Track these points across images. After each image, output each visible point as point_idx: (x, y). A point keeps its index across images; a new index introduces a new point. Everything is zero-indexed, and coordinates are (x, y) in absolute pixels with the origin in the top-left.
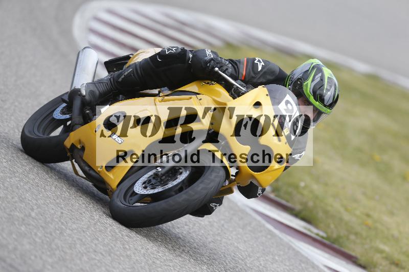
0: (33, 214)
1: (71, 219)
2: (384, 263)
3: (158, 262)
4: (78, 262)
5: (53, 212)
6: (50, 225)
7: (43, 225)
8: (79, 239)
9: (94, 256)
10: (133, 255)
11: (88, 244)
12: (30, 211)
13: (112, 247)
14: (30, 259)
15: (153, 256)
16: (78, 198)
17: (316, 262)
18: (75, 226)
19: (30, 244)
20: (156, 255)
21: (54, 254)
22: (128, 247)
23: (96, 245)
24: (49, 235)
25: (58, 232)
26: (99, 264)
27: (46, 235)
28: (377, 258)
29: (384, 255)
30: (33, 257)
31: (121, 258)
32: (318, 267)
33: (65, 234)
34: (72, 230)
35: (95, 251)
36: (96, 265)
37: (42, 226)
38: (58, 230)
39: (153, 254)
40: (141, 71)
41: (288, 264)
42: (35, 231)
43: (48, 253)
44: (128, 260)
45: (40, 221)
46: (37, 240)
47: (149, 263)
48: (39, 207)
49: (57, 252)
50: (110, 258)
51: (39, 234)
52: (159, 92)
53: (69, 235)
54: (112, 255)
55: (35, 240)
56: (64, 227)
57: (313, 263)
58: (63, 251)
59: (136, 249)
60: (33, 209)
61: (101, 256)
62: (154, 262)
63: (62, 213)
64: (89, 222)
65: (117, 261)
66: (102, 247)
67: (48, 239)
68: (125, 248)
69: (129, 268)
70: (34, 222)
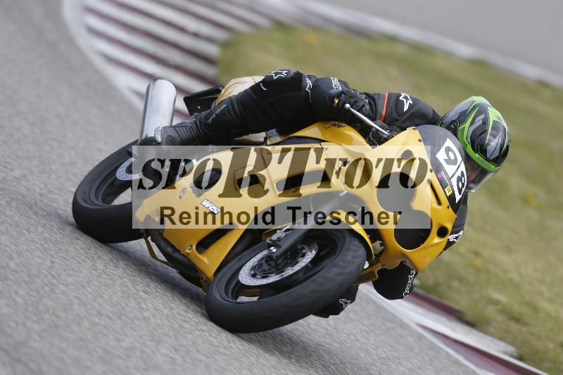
0: (12, 265)
1: (65, 270)
2: (500, 318)
3: (187, 326)
4: (76, 328)
5: (39, 261)
6: (36, 279)
7: (27, 279)
8: (76, 297)
9: (97, 320)
10: (151, 317)
11: (90, 304)
12: (8, 261)
13: (122, 307)
14: (9, 326)
15: (179, 317)
16: (74, 241)
17: (406, 320)
18: (71, 280)
19: (9, 305)
20: (184, 316)
21: (43, 319)
22: (144, 306)
23: (100, 304)
24: (35, 294)
25: (47, 288)
26: (105, 332)
27: (31, 293)
28: (490, 310)
29: (499, 307)
30: (13, 325)
31: (136, 321)
32: (408, 326)
33: (57, 291)
34: (66, 286)
35: (99, 313)
36: (101, 332)
37: (25, 282)
38: (47, 285)
39: (179, 314)
40: (239, 107)
41: (366, 323)
42: (15, 288)
43: (34, 318)
44: (144, 324)
45: (21, 274)
46: (19, 300)
47: (174, 327)
48: (20, 254)
49: (47, 316)
50: (119, 322)
51: (21, 292)
52: (266, 139)
53: (63, 293)
54: (123, 318)
55: (14, 300)
56: (54, 281)
57: (402, 321)
58: (55, 315)
59: (156, 309)
60: (12, 258)
61: (108, 320)
62: (182, 326)
63: (52, 262)
64: (91, 273)
65: (129, 325)
66: (109, 308)
67: (33, 299)
68: (141, 308)
69: (147, 336)
70: (13, 275)
